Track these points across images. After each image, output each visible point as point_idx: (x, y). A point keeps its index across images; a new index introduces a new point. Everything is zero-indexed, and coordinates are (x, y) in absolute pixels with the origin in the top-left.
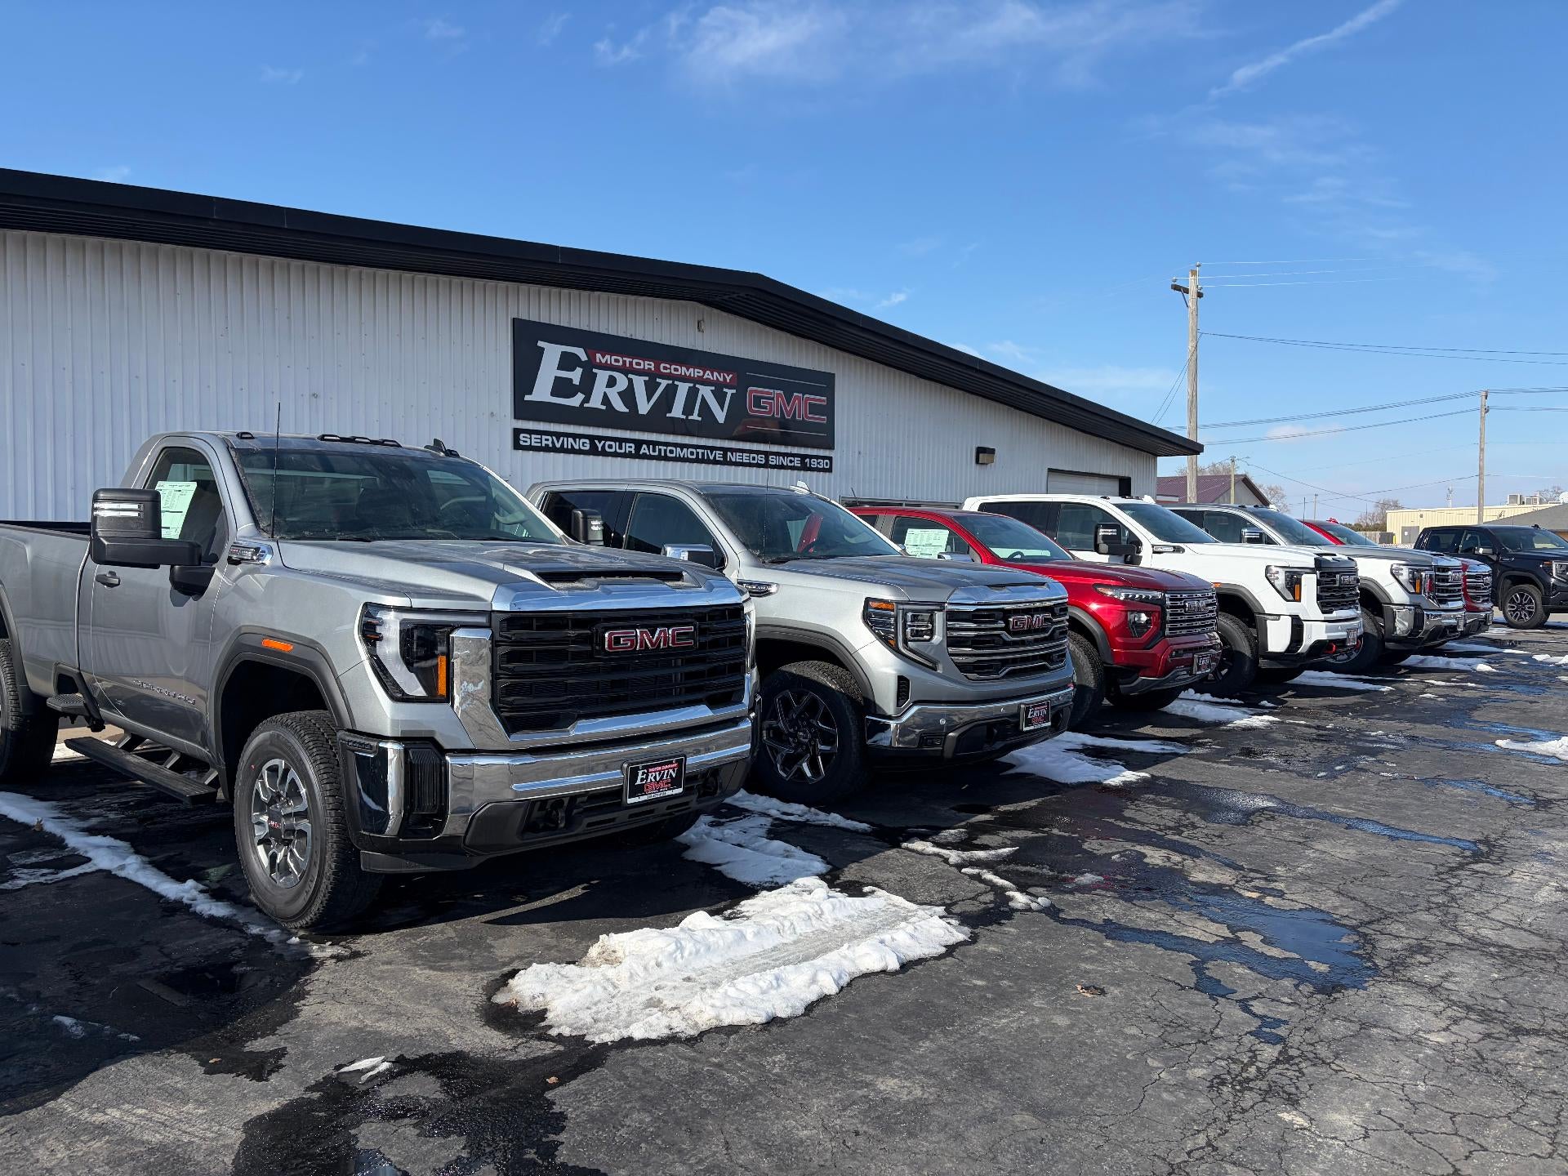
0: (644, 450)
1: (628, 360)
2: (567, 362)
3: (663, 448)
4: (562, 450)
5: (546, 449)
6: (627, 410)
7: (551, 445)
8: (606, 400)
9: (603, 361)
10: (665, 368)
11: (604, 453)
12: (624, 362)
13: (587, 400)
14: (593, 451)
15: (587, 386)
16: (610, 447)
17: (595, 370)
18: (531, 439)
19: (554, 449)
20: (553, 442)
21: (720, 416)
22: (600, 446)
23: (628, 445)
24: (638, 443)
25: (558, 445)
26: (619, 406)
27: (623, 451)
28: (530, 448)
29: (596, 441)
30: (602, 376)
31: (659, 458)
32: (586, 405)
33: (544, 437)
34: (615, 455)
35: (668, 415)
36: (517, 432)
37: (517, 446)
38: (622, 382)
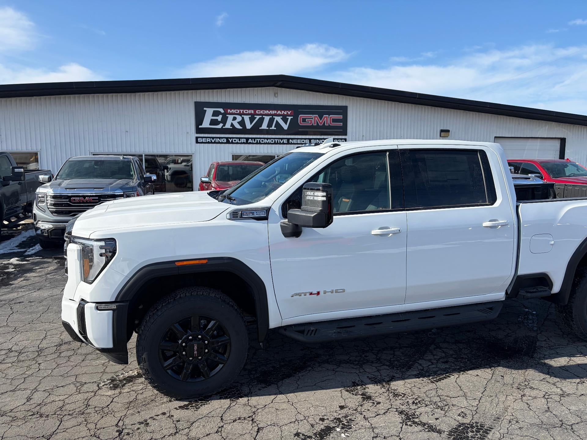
0: (250, 141)
1: (242, 111)
2: (215, 114)
3: (258, 140)
4: (215, 143)
5: (209, 143)
6: (242, 128)
7: (210, 141)
8: (232, 125)
9: (231, 112)
10: (258, 112)
11: (232, 143)
12: (240, 112)
13: (224, 125)
14: (228, 142)
15: (224, 121)
16: (235, 141)
17: (227, 115)
18: (202, 140)
19: (211, 143)
20: (211, 140)
21: (285, 127)
22: (231, 141)
23: (243, 139)
24: (247, 139)
25: (213, 141)
26: (238, 126)
27: (241, 142)
28: (202, 143)
29: (229, 139)
30: (230, 117)
31: (257, 143)
32: (224, 127)
33: (207, 139)
34: (237, 143)
35: (260, 128)
36: (197, 138)
37: (197, 142)
38: (239, 118)
